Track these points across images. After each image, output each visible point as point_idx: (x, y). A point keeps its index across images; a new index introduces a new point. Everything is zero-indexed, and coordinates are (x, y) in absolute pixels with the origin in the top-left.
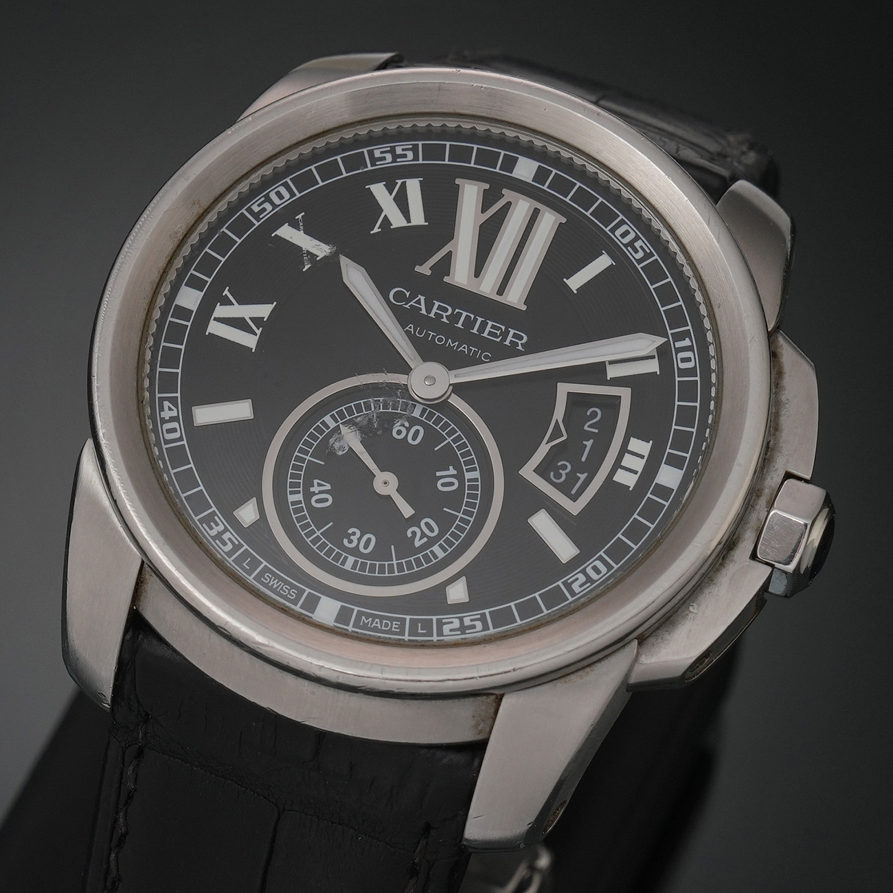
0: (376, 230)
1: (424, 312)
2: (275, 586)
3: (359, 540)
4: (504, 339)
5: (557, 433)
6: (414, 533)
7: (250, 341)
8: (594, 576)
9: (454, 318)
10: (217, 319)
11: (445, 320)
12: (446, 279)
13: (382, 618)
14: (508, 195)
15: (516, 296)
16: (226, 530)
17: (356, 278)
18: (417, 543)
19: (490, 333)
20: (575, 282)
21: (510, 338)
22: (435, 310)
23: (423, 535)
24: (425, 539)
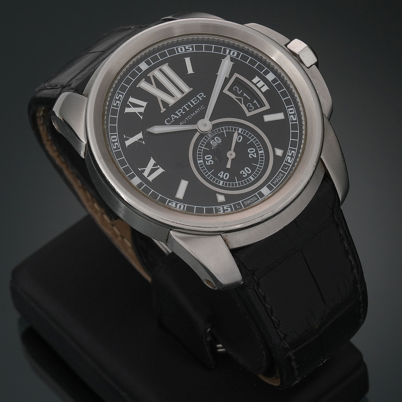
0: (141, 117)
1: (178, 117)
2: (250, 202)
3: (245, 172)
4: (199, 100)
5: (240, 100)
6: (251, 156)
7: (160, 171)
8: (293, 113)
9: (184, 110)
10: (148, 176)
11: (184, 113)
12: (170, 106)
13: (276, 177)
14: (150, 75)
15: (187, 89)
16: (223, 207)
17: (157, 129)
18: (255, 156)
19: (195, 102)
20: (190, 71)
21: (200, 98)
22: (179, 114)
23: (253, 153)
24: (255, 154)
